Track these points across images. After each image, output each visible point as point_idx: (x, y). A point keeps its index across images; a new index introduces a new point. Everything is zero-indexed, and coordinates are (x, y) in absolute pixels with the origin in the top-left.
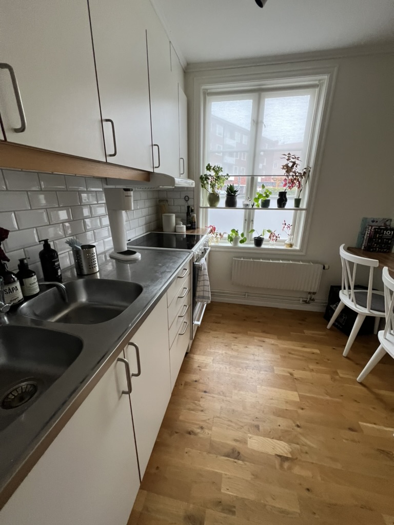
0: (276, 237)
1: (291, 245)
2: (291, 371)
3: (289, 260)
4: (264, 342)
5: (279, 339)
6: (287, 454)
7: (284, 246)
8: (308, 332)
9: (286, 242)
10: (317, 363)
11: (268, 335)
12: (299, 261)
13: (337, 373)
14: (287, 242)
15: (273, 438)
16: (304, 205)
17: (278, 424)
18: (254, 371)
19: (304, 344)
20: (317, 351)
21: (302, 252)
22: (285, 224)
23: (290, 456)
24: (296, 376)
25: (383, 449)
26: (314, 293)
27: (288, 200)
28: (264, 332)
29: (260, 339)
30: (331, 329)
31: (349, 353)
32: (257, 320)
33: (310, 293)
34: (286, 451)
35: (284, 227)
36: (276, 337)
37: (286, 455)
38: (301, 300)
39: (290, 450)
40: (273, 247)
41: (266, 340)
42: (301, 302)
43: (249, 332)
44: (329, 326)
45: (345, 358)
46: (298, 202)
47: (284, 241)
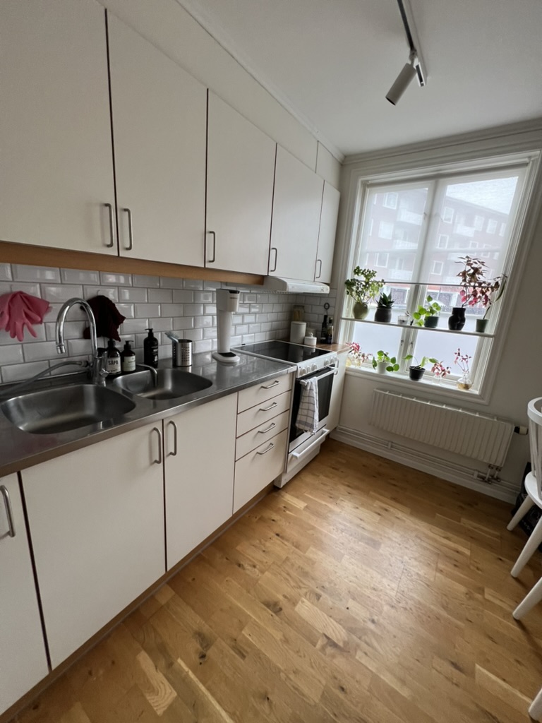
0: (443, 370)
1: (467, 387)
3: (459, 408)
4: (386, 510)
5: (411, 514)
6: (338, 640)
7: (455, 385)
8: (466, 523)
9: (459, 381)
10: (455, 566)
11: (398, 505)
12: (475, 412)
13: (481, 591)
14: (461, 381)
15: (331, 616)
16: (490, 329)
17: (348, 606)
18: (351, 538)
19: (450, 535)
20: (468, 552)
21: (483, 399)
22: (459, 354)
23: (341, 644)
25: (494, 714)
26: (498, 469)
27: (466, 321)
28: (395, 499)
29: (384, 506)
30: (513, 532)
31: (522, 571)
32: (393, 482)
33: (490, 466)
34: (339, 637)
35: (457, 358)
36: (408, 510)
37: (336, 641)
38: (476, 473)
39: (346, 639)
40: (439, 385)
41: (392, 510)
42: (475, 477)
43: (372, 493)
44: (511, 526)
45: (511, 579)
46: (481, 325)
47: (456, 378)
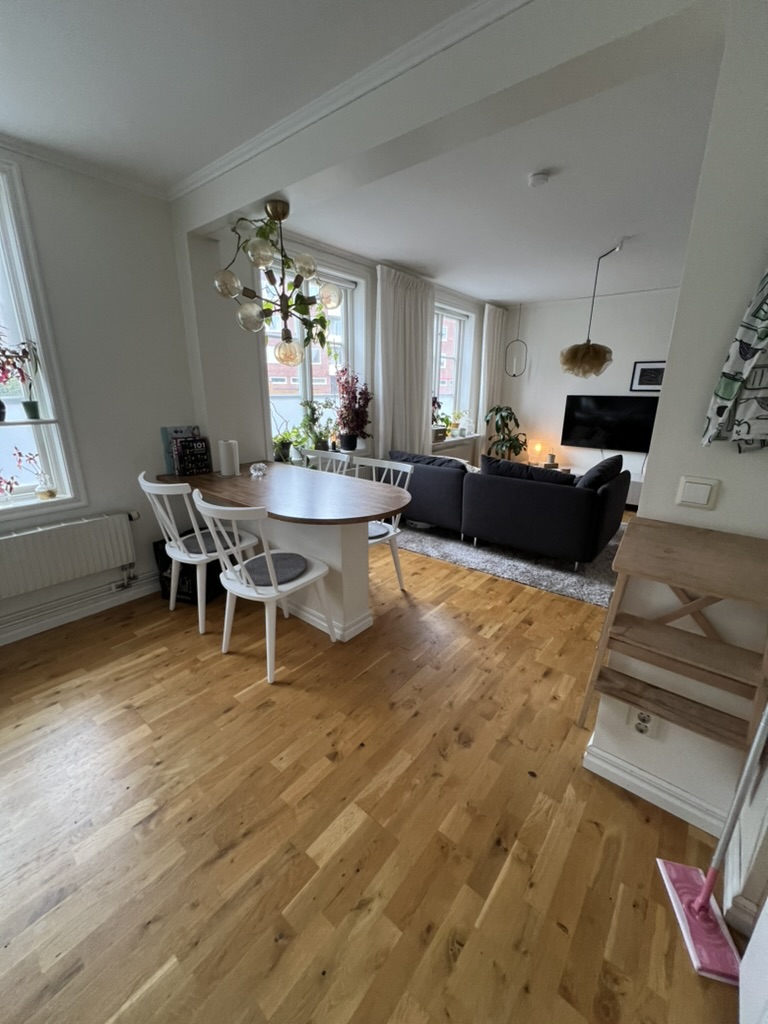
0: (9, 483)
1: (52, 494)
2: (127, 702)
3: (58, 522)
4: (58, 693)
5: (89, 670)
6: (151, 810)
7: (35, 497)
8: (140, 632)
9: (36, 490)
10: (167, 665)
11: (60, 679)
12: (79, 518)
14: (40, 487)
16: (47, 411)
17: (126, 787)
18: (52, 752)
19: (140, 652)
20: (164, 649)
21: (79, 501)
22: (20, 454)
23: (154, 809)
24: (137, 704)
26: (131, 565)
27: (6, 406)
28: (54, 676)
29: (51, 691)
30: (176, 609)
31: (206, 626)
33: (123, 568)
34: (148, 808)
35: (20, 461)
36: (83, 670)
37: (149, 814)
38: (113, 586)
39: (154, 801)
40: (11, 506)
41: (59, 688)
42: (114, 590)
44: (172, 605)
45: (203, 636)
46: (32, 409)
47: (32, 489)
